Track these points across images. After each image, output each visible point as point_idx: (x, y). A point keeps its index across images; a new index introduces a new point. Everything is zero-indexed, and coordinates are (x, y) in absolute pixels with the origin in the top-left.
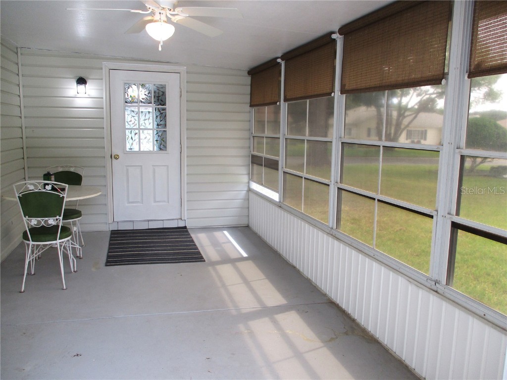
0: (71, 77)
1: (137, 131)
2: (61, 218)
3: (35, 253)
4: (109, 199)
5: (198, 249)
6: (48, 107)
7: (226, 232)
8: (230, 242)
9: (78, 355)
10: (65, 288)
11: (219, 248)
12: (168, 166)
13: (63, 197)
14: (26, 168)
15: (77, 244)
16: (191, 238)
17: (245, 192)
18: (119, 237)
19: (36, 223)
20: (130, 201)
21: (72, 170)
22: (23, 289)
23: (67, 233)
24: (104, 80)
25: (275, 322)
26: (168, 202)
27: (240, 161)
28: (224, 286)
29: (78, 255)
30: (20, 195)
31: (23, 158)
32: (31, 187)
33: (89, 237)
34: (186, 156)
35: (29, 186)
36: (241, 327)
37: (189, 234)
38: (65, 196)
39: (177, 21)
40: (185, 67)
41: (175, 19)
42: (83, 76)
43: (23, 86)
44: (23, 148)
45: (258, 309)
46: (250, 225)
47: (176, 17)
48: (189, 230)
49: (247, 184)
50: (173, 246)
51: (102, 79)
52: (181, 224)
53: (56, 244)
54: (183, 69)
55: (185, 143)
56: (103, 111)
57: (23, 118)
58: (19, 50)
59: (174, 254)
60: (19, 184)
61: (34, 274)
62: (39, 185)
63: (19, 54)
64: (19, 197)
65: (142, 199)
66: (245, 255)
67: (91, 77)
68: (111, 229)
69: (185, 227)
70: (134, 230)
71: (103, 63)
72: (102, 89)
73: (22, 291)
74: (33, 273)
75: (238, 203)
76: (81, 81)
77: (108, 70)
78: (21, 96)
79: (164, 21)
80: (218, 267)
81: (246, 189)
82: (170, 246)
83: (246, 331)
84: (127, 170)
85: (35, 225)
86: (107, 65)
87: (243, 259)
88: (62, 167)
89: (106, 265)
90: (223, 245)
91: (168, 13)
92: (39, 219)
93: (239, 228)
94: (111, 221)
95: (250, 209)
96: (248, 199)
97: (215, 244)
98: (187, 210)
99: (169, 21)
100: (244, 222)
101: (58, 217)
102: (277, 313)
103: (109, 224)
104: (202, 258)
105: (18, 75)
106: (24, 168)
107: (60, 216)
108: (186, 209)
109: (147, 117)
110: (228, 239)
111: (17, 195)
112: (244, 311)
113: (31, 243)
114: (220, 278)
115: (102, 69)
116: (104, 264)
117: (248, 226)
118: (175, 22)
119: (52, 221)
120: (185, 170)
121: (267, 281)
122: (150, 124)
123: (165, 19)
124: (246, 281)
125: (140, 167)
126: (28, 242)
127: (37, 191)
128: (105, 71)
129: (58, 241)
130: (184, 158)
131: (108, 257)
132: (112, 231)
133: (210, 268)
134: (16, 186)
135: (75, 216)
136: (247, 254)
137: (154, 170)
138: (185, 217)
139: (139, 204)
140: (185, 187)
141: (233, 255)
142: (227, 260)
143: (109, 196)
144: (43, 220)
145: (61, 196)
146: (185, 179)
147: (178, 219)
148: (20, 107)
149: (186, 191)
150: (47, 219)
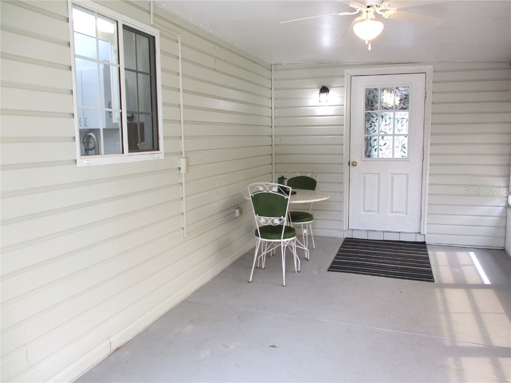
0: (315, 86)
1: (376, 138)
2: (285, 218)
3: (266, 250)
4: (345, 206)
5: (430, 268)
6: (294, 117)
7: (472, 254)
8: (473, 265)
9: (273, 346)
10: (284, 285)
11: (457, 270)
12: (408, 175)
13: (287, 199)
14: (274, 173)
15: (306, 246)
16: (427, 255)
17: (502, 208)
18: (350, 245)
19: (264, 221)
20: (366, 209)
21: (309, 175)
22: (251, 280)
23: (291, 234)
24: (345, 88)
25: (497, 366)
26: (406, 214)
27: (496, 171)
28: (447, 311)
29: (306, 257)
30: (253, 195)
31: (272, 164)
32: (261, 189)
33: (322, 242)
34: (428, 164)
35: (259, 187)
36: (450, 361)
37: (426, 251)
38: (289, 198)
39: (389, 17)
40: (432, 66)
41: (386, 15)
42: (325, 85)
43: (275, 99)
44: (272, 155)
45: (480, 346)
46: (507, 249)
47: (387, 12)
48: (427, 246)
49: (506, 199)
50: (402, 261)
51: (344, 87)
52: (420, 239)
53: (280, 242)
54: (429, 68)
55: (428, 151)
56: (343, 118)
57: (273, 127)
58: (273, 66)
59: (402, 269)
60: (252, 185)
61: (264, 269)
62: (267, 186)
63: (273, 70)
64: (252, 196)
65: (378, 208)
66: (487, 281)
67: (333, 86)
68: (345, 237)
69: (424, 243)
70: (367, 240)
71: (345, 70)
72: (343, 97)
73: (250, 281)
74: (263, 267)
75: (491, 221)
76: (324, 90)
77: (349, 77)
78: (273, 108)
79: (371, 19)
80: (447, 291)
81: (504, 204)
82: (400, 260)
83: (454, 367)
84: (365, 178)
85: (263, 223)
86: (348, 72)
87: (483, 286)
88: (301, 172)
89: (329, 270)
90: (463, 267)
91: (378, 10)
92: (267, 218)
93: (491, 251)
94: (345, 228)
95: (508, 228)
96: (506, 217)
97: (454, 264)
98: (428, 224)
99: (378, 17)
100: (499, 244)
101: (282, 218)
102: (503, 356)
103: (344, 231)
104: (432, 277)
105: (271, 89)
106: (272, 173)
107: (284, 217)
108: (426, 223)
109: (388, 123)
110: (472, 261)
111: (250, 195)
112: (460, 344)
113: (260, 239)
114: (445, 302)
115: (344, 76)
116: (327, 269)
117: (504, 250)
118: (387, 17)
119: (277, 221)
120: (427, 179)
121: (505, 317)
122: (390, 129)
123: (374, 17)
124: (476, 312)
125: (378, 175)
126: (257, 238)
127: (265, 192)
128: (346, 79)
129: (282, 240)
130: (426, 166)
131: (334, 262)
132: (346, 238)
133: (437, 291)
134: (250, 187)
135: (307, 219)
136: (490, 281)
137: (393, 178)
138: (425, 231)
139: (375, 214)
140: (427, 199)
141: (472, 280)
142: (462, 284)
143: (345, 203)
144: (270, 219)
145: (286, 197)
146: (427, 189)
147: (416, 233)
148: (271, 117)
149: (427, 203)
150: (273, 218)
